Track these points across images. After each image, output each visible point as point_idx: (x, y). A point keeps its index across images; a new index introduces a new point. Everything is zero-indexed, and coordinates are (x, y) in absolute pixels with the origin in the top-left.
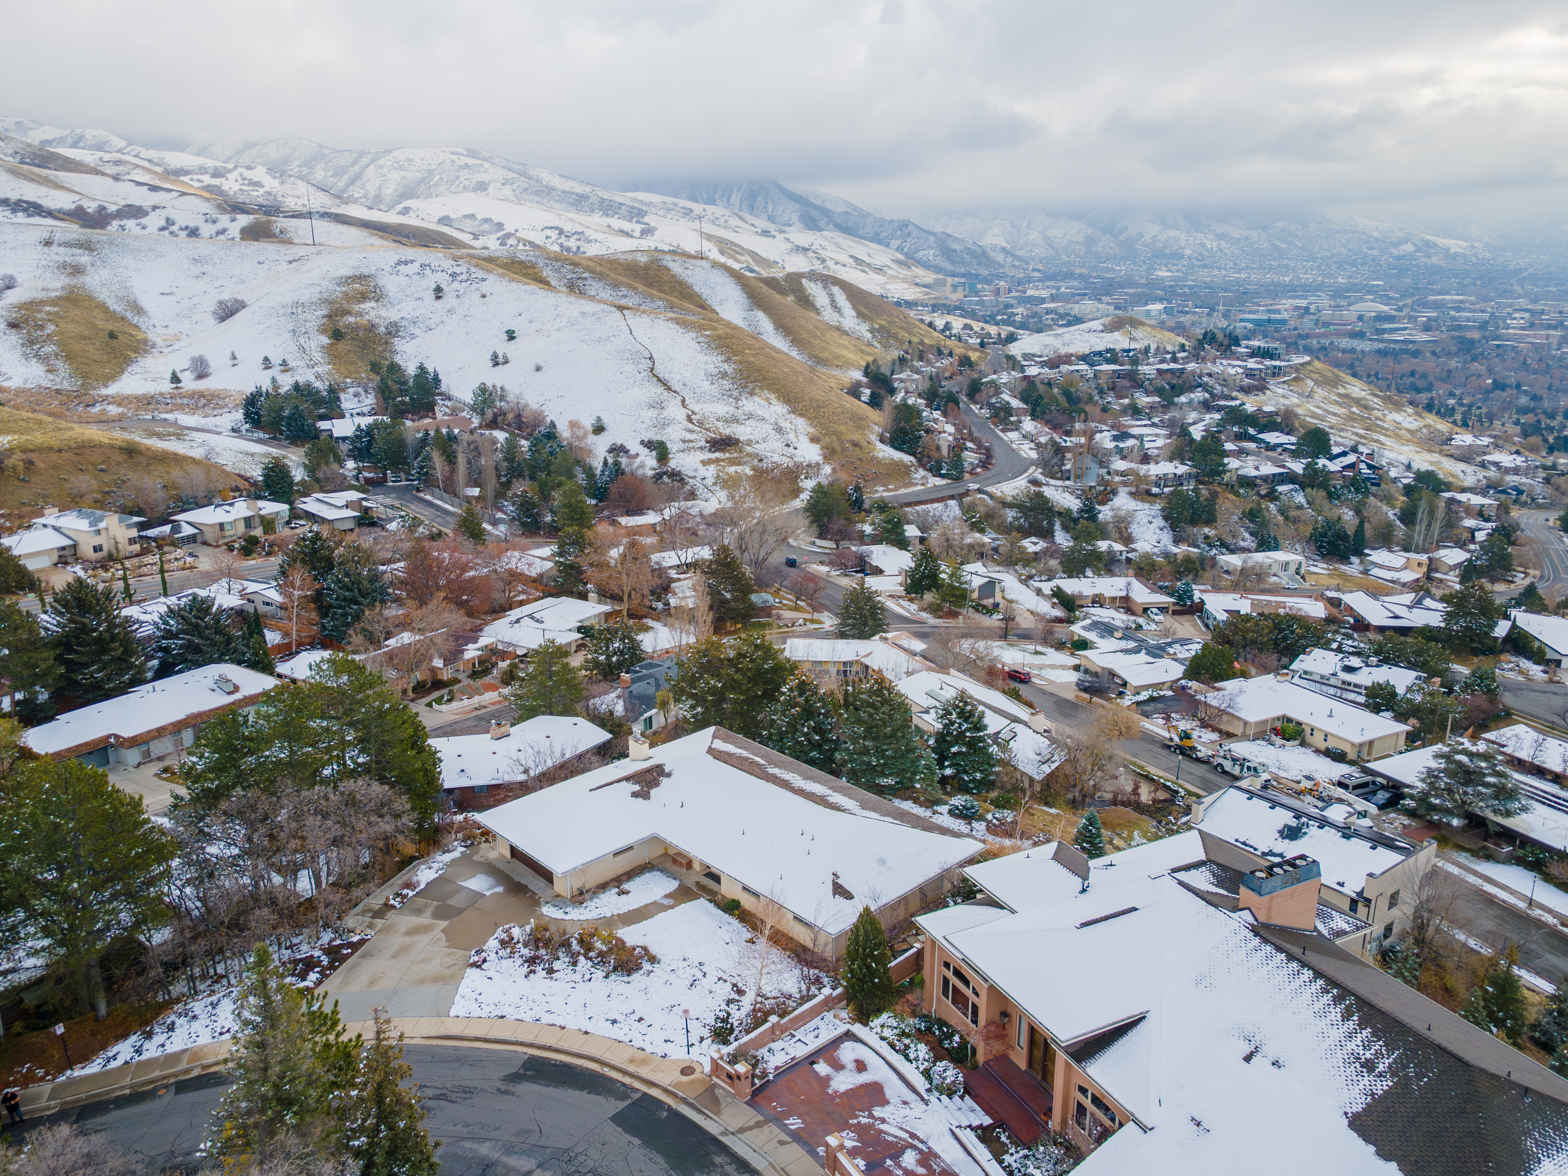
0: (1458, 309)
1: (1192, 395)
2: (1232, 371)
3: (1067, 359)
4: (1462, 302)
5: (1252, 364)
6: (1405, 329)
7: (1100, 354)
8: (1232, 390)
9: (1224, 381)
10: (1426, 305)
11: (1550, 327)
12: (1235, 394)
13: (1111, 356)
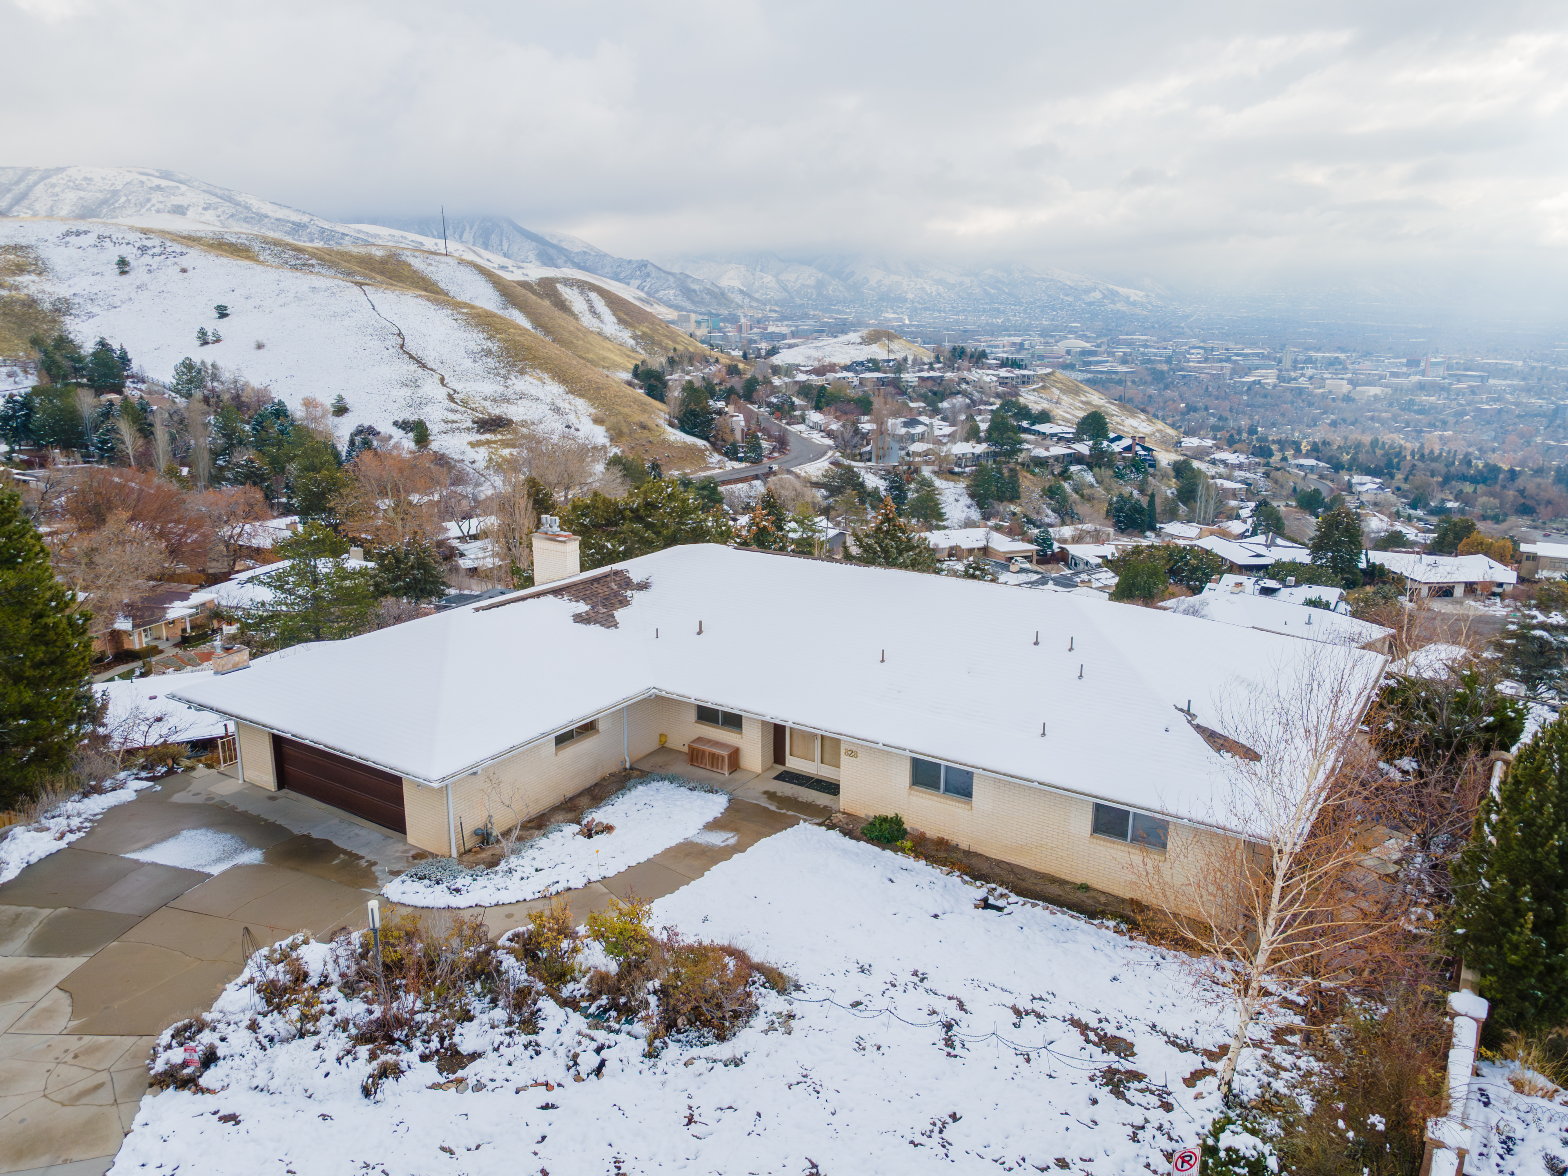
0: (1146, 346)
1: (955, 401)
2: (987, 379)
3: (832, 368)
4: (1147, 340)
5: (1003, 373)
6: (1107, 362)
7: (862, 364)
8: (990, 397)
9: (982, 390)
10: (1119, 342)
11: (1221, 361)
12: (992, 400)
13: (874, 365)
